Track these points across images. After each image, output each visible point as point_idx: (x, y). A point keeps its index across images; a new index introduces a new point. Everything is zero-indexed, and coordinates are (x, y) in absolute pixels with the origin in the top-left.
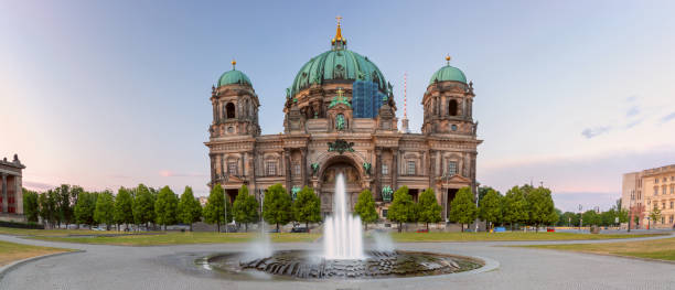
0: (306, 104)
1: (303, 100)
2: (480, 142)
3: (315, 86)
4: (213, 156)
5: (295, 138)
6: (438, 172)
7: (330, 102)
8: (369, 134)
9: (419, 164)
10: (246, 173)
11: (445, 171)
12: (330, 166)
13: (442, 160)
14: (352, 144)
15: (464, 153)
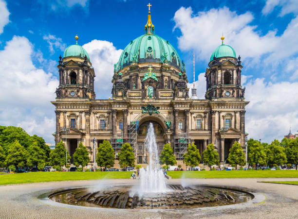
0: (128, 77)
1: (126, 74)
2: (247, 103)
3: (134, 64)
4: (58, 113)
5: (119, 103)
6: (217, 127)
7: (143, 77)
8: (169, 101)
9: (203, 122)
10: (83, 127)
11: (222, 126)
12: (143, 123)
13: (219, 118)
14: (158, 108)
15: (235, 112)
